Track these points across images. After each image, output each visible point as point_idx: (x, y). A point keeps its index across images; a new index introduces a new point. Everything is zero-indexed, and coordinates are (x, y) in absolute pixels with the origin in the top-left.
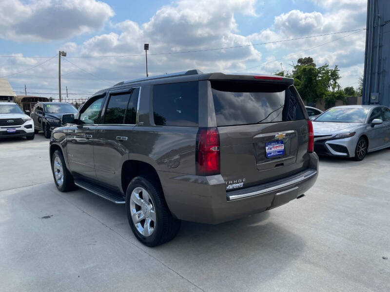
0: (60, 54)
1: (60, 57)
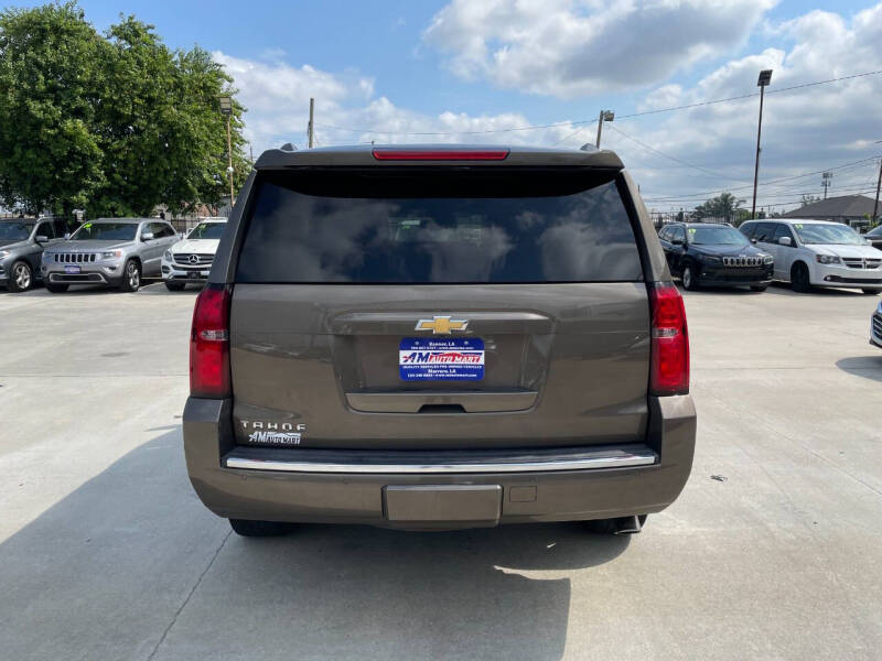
0: (601, 118)
1: (601, 123)
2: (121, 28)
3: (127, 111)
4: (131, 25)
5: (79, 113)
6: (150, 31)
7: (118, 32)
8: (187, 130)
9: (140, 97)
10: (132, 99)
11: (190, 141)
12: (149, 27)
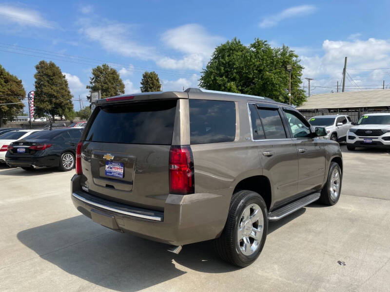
2: (254, 44)
3: (251, 76)
4: (258, 42)
5: (234, 79)
6: (265, 43)
7: (253, 46)
8: (272, 81)
9: (257, 70)
10: (253, 71)
11: (273, 84)
12: (265, 42)
